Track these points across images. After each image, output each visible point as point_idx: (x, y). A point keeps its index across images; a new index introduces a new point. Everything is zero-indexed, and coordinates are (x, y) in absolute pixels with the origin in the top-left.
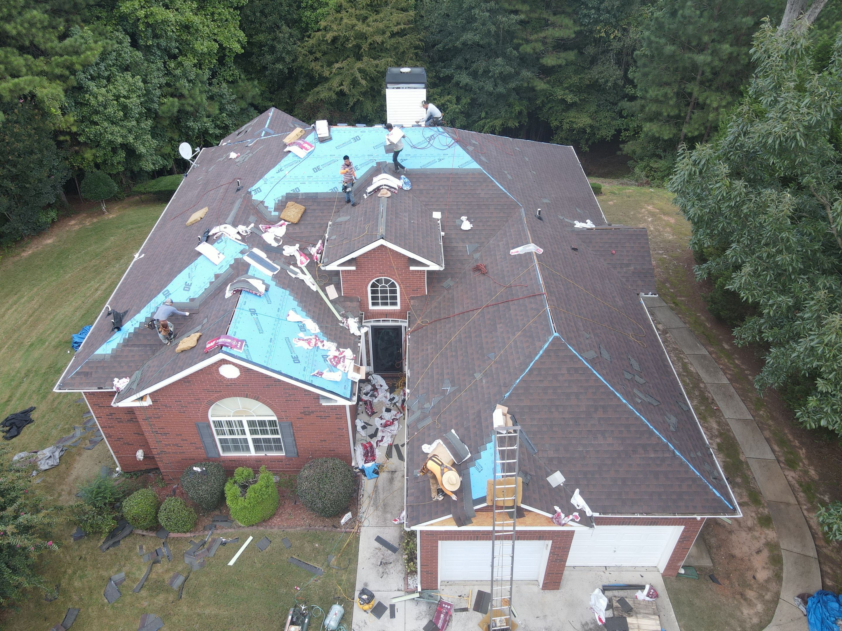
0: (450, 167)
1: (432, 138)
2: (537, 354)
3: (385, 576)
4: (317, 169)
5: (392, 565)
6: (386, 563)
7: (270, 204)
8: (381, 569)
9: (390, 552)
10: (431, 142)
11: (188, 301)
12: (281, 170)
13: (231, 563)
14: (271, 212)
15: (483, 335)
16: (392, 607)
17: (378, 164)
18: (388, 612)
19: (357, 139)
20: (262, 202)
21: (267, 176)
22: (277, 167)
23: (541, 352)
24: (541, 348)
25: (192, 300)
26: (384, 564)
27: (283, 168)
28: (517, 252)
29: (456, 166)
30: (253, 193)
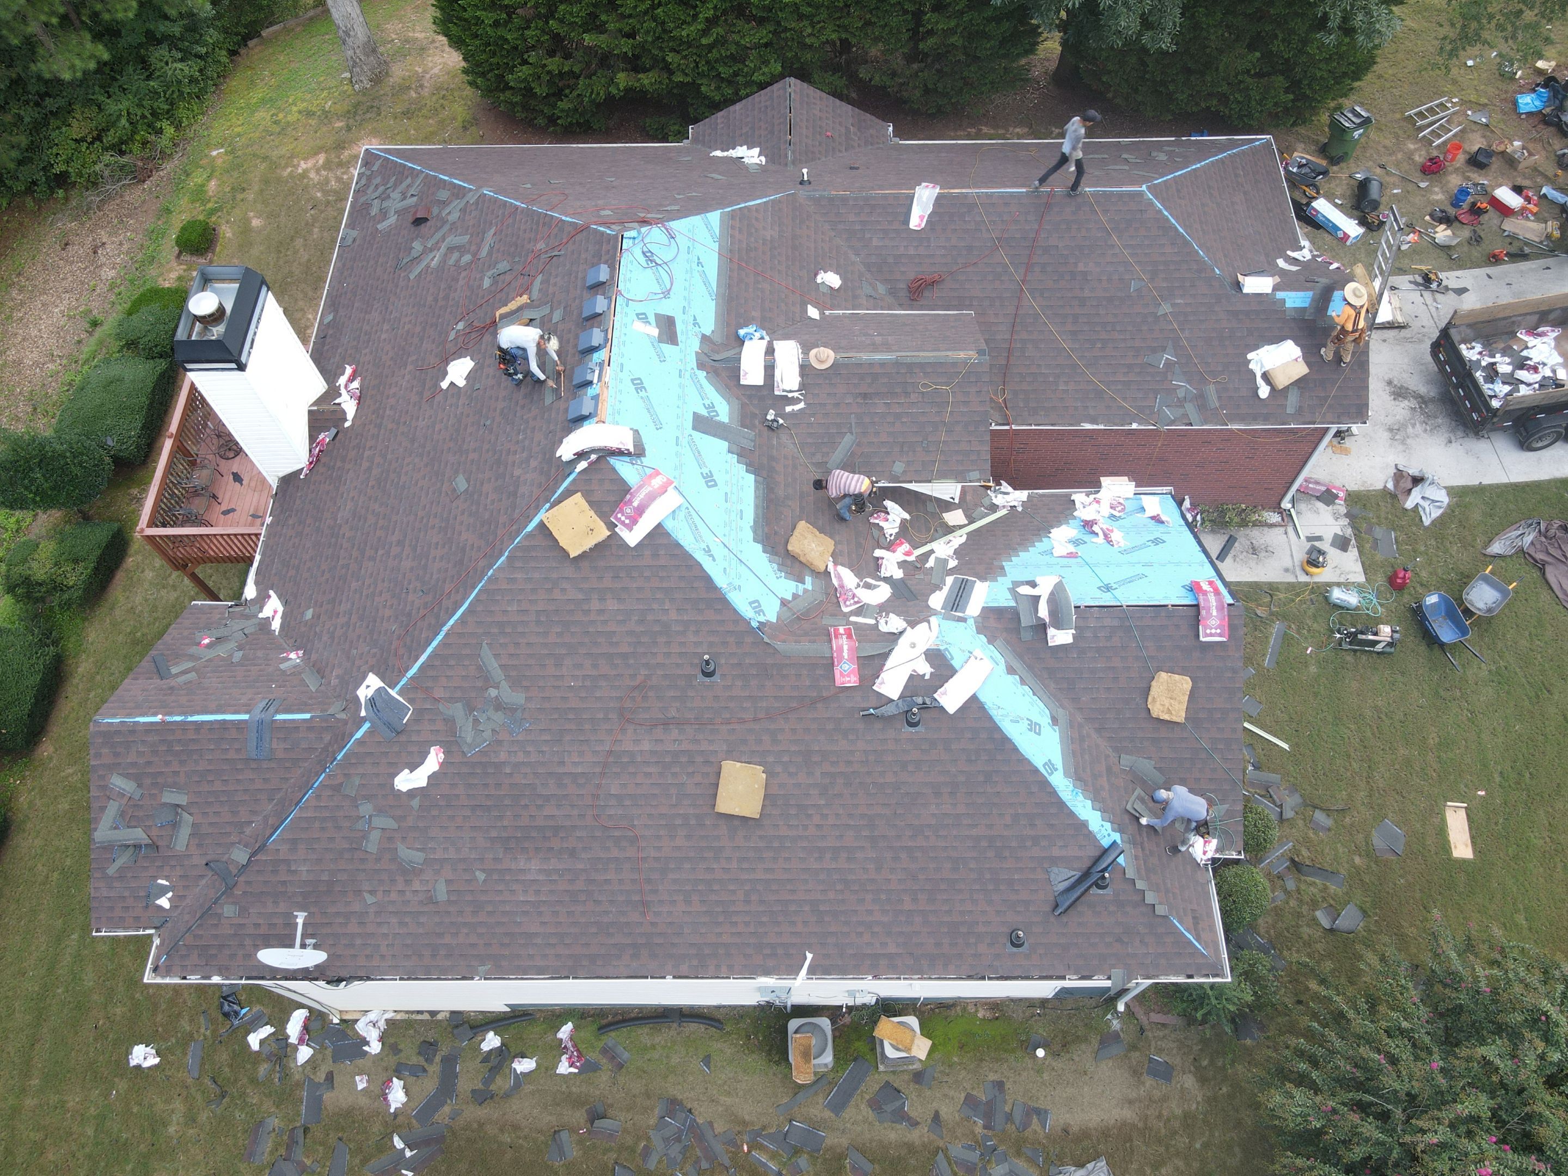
0: (716, 256)
1: (649, 256)
2: (1168, 220)
3: (1269, 549)
4: (710, 481)
5: (1254, 542)
6: (1253, 548)
7: (787, 588)
8: (1263, 554)
9: (1236, 544)
10: (659, 262)
11: (1056, 728)
12: (708, 551)
13: (1285, 746)
14: (805, 591)
15: (1087, 293)
16: (1309, 539)
17: (701, 366)
18: (1317, 544)
19: (639, 385)
20: (784, 603)
21: (720, 581)
22: (700, 556)
23: (1166, 213)
24: (1160, 211)
25: (1055, 721)
26: (1254, 550)
27: (704, 546)
28: (922, 217)
29: (716, 246)
30: (762, 619)
